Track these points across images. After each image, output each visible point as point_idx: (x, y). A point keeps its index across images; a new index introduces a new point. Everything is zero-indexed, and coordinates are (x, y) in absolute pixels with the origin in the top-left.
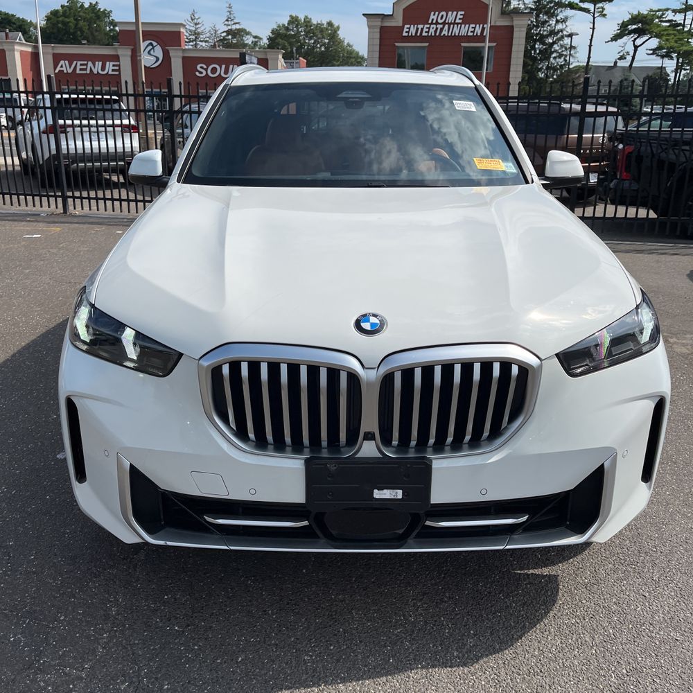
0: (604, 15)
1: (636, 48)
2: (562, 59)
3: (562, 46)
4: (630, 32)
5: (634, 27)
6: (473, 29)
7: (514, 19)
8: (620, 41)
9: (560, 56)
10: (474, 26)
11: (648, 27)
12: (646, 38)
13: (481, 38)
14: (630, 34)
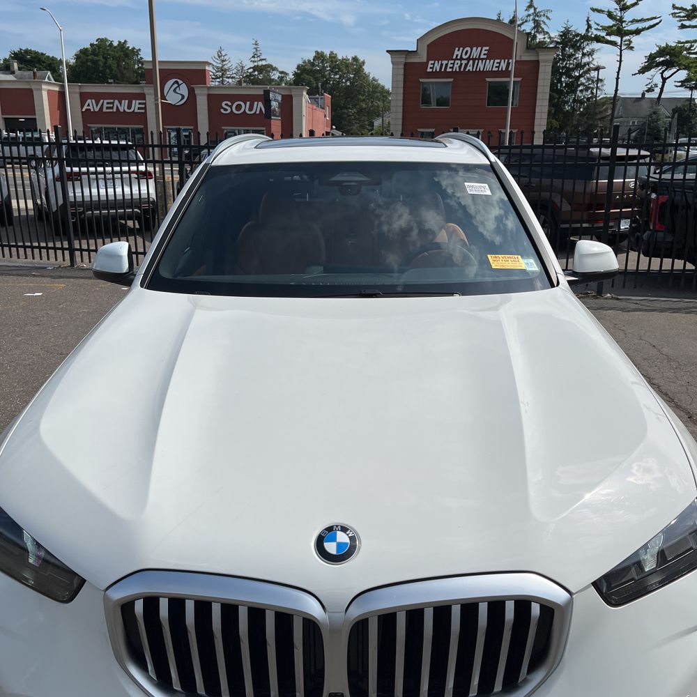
0: (632, 48)
1: (664, 80)
2: (589, 91)
3: (588, 79)
4: (658, 65)
5: (662, 59)
6: (498, 65)
7: (540, 54)
8: (648, 74)
9: (587, 88)
10: (499, 61)
11: (676, 60)
12: (674, 70)
13: (506, 73)
14: (658, 67)
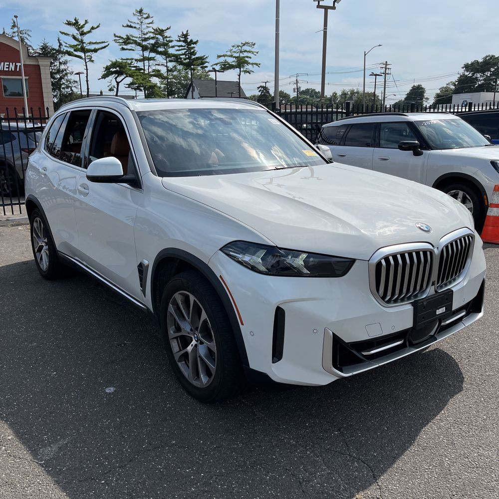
0: (93, 61)
1: (118, 83)
2: (69, 89)
3: (67, 81)
4: (113, 73)
5: (114, 69)
6: (8, 66)
7: (39, 60)
8: (108, 79)
9: (68, 87)
10: (8, 63)
11: (124, 70)
12: (122, 77)
13: (16, 73)
14: (112, 74)
